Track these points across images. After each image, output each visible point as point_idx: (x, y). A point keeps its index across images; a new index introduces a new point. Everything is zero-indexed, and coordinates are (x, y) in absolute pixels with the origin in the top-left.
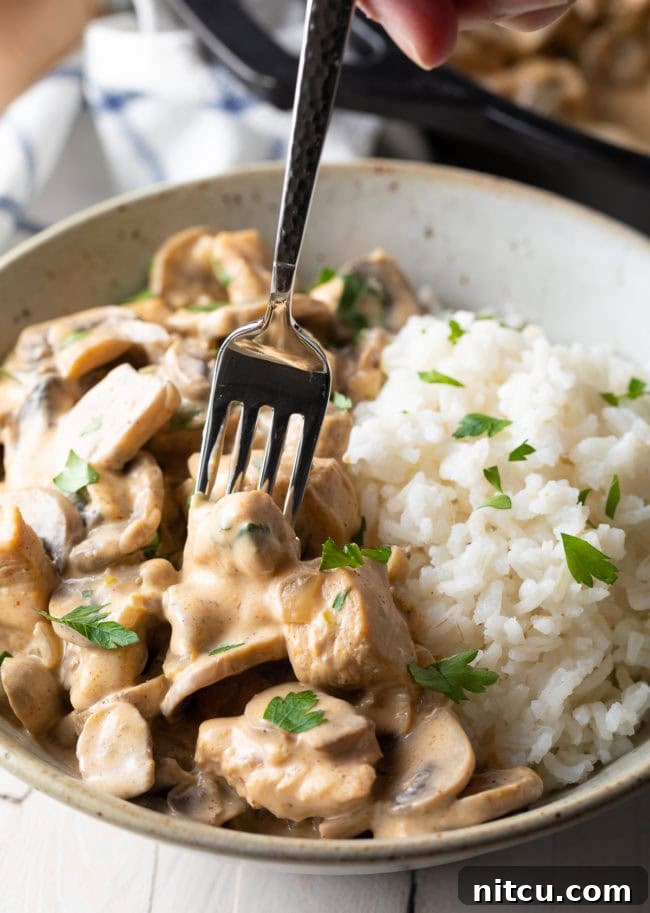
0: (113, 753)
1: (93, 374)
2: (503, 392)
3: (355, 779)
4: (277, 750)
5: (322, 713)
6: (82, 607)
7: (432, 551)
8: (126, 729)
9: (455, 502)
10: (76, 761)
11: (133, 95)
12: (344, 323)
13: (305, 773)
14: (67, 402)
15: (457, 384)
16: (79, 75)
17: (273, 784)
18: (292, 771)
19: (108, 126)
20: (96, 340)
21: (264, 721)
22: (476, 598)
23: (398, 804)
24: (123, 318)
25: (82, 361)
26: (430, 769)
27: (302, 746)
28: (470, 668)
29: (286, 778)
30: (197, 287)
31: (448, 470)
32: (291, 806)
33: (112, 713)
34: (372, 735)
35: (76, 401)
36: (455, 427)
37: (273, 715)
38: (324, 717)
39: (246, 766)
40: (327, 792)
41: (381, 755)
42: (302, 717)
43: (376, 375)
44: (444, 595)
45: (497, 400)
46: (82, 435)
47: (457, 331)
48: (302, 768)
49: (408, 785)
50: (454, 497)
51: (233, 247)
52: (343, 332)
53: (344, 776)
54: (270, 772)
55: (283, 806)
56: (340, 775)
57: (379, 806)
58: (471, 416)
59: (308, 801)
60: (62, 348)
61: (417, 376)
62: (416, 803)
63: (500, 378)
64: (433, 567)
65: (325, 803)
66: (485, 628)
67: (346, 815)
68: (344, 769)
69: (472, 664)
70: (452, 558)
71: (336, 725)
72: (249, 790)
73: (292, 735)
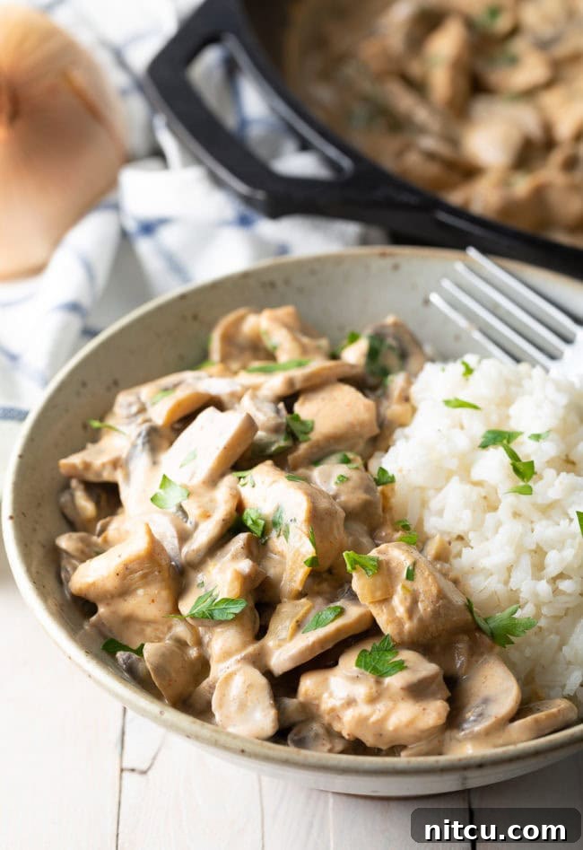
0: (242, 706)
1: (184, 419)
2: (513, 411)
3: (434, 712)
4: (368, 691)
5: (402, 662)
6: (200, 597)
7: (471, 536)
8: (250, 686)
9: (485, 498)
10: (213, 715)
11: (163, 221)
12: (373, 373)
13: (394, 708)
14: (165, 443)
15: (475, 407)
16: (116, 207)
17: (367, 718)
18: (381, 708)
19: (144, 247)
20: (181, 394)
21: (355, 668)
22: (510, 569)
23: (463, 730)
24: (199, 378)
25: (173, 411)
26: (486, 701)
27: (388, 688)
28: (515, 619)
29: (377, 712)
30: (248, 355)
31: (478, 473)
32: (381, 735)
33: (238, 674)
34: (441, 678)
35: (171, 444)
36: (480, 441)
37: (363, 664)
38: (405, 665)
39: (343, 706)
40: (411, 723)
41: (450, 694)
42: (386, 665)
43: (407, 407)
44: (484, 569)
45: (508, 417)
46: (182, 466)
47: (469, 371)
48: (390, 704)
49: (470, 715)
50: (484, 494)
51: (276, 320)
52: (372, 381)
53: (424, 709)
54: (364, 709)
55: (375, 735)
56: (421, 708)
57: (448, 734)
58: (489, 432)
59: (396, 730)
60: (154, 404)
61: (442, 404)
62: (477, 728)
63: (506, 402)
64: (472, 548)
65: (410, 731)
66: (521, 592)
67: (423, 742)
68: (424, 704)
69: (516, 616)
70: (487, 539)
71: (415, 671)
72: (347, 724)
73: (381, 679)
